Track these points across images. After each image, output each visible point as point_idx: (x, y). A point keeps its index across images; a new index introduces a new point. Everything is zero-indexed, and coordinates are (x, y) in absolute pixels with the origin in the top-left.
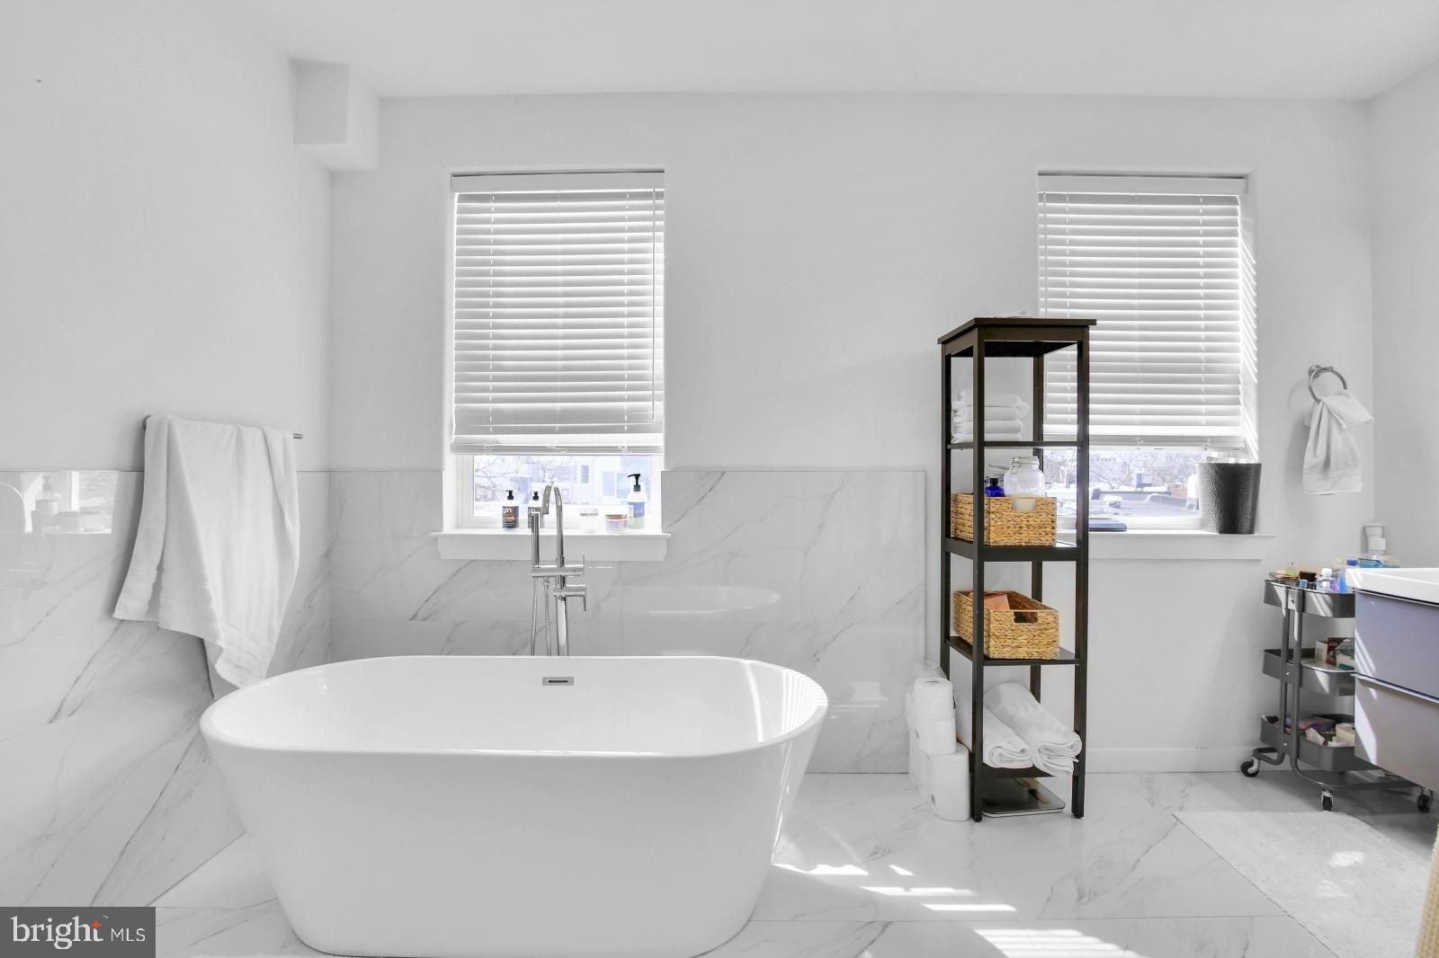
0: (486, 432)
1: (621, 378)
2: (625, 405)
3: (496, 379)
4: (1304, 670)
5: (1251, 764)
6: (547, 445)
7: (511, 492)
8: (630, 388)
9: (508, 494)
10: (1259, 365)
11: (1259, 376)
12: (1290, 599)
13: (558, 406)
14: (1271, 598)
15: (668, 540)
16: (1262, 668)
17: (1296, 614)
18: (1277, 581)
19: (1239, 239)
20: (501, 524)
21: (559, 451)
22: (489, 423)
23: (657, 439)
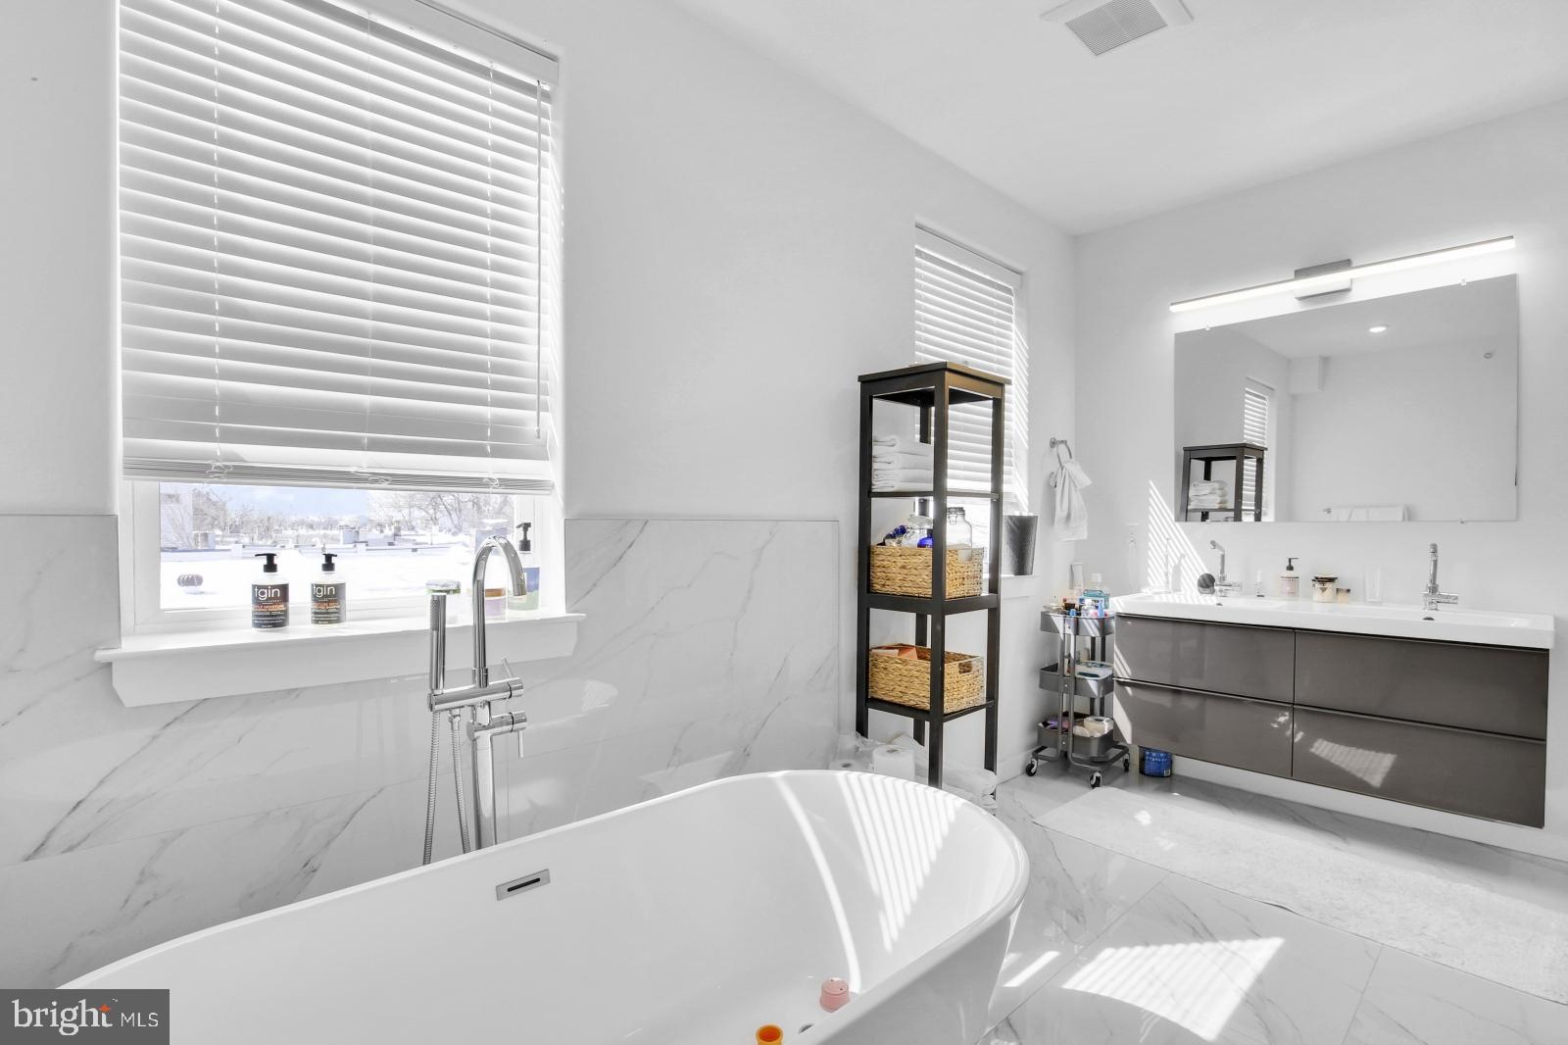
0: (207, 435)
1: (480, 367)
2: (488, 412)
3: (227, 332)
4: (1078, 681)
5: (1032, 766)
6: (352, 470)
7: (270, 557)
8: (496, 386)
9: (264, 561)
10: (1029, 434)
11: (1030, 442)
12: (1067, 626)
13: (367, 400)
14: (1047, 624)
15: (579, 623)
16: (1038, 684)
17: (1073, 637)
18: (1055, 611)
19: (1013, 326)
20: (249, 619)
21: (376, 481)
22: (213, 419)
23: (552, 470)
